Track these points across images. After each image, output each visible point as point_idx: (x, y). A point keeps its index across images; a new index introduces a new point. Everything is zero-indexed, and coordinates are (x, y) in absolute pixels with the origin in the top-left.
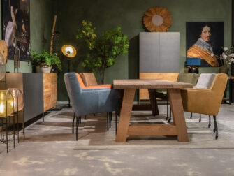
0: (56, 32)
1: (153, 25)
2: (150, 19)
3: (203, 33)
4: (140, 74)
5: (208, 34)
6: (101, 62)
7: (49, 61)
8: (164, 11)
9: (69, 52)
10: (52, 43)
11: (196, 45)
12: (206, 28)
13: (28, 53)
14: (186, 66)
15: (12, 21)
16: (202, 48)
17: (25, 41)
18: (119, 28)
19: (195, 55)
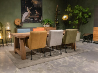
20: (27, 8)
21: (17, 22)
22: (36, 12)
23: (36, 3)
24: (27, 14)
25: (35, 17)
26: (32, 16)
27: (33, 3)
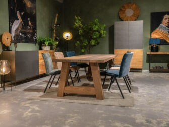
0: (57, 24)
1: (126, 16)
2: (124, 12)
3: (164, 20)
4: (115, 50)
5: (167, 20)
6: (87, 43)
7: (47, 43)
8: (134, 6)
9: (67, 37)
10: (55, 31)
11: (158, 29)
12: (166, 16)
13: (35, 38)
14: (150, 45)
15: (18, 19)
16: (163, 31)
17: (31, 31)
18: (97, 20)
19: (157, 37)
20: (18, 12)
21: (6, 40)
22: (30, 23)
23: (29, 4)
24: (18, 25)
25: (28, 31)
26: (24, 28)
27: (25, 4)
